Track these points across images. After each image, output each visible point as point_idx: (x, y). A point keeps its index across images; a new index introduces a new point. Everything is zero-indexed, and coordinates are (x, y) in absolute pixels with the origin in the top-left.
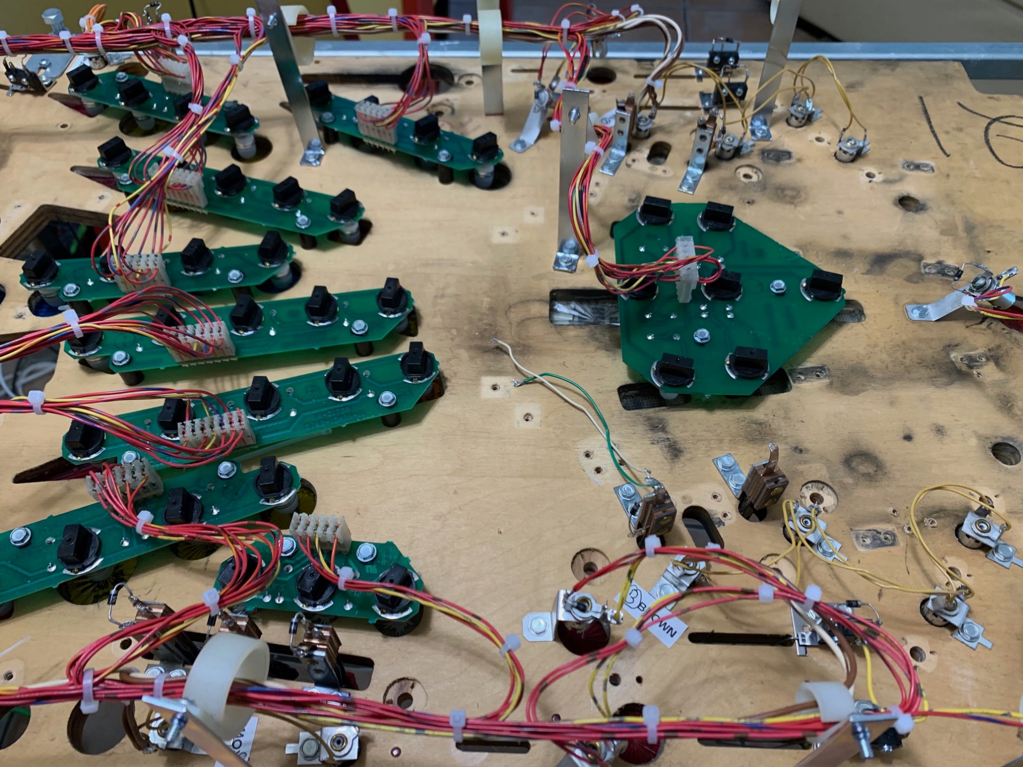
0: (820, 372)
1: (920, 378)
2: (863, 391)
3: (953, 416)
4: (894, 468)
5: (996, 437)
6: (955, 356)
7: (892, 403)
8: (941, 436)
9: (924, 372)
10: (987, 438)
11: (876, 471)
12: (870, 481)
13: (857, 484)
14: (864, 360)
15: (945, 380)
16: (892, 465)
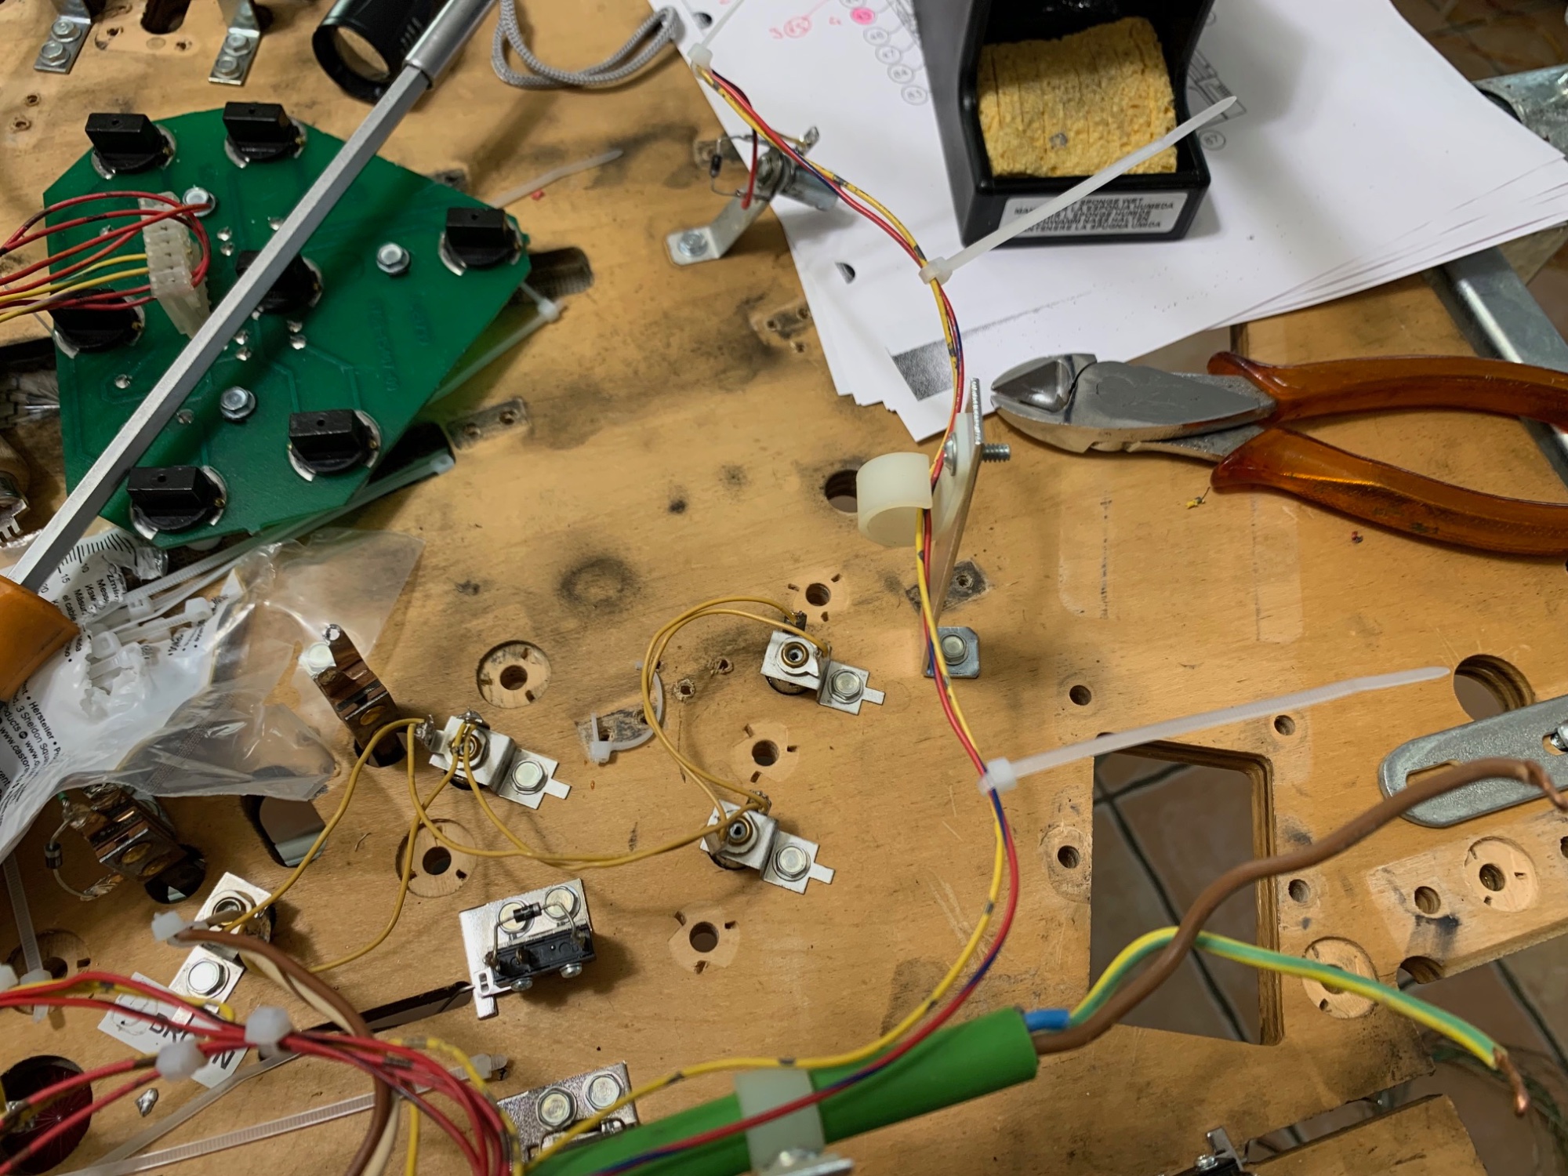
0: (511, 413)
1: (698, 380)
2: (593, 433)
3: (757, 441)
4: (655, 575)
5: (832, 464)
6: (758, 319)
7: (648, 444)
8: (736, 488)
9: (704, 367)
10: (816, 470)
11: (621, 591)
12: (610, 613)
13: (585, 628)
14: (592, 368)
15: (742, 372)
16: (650, 571)
